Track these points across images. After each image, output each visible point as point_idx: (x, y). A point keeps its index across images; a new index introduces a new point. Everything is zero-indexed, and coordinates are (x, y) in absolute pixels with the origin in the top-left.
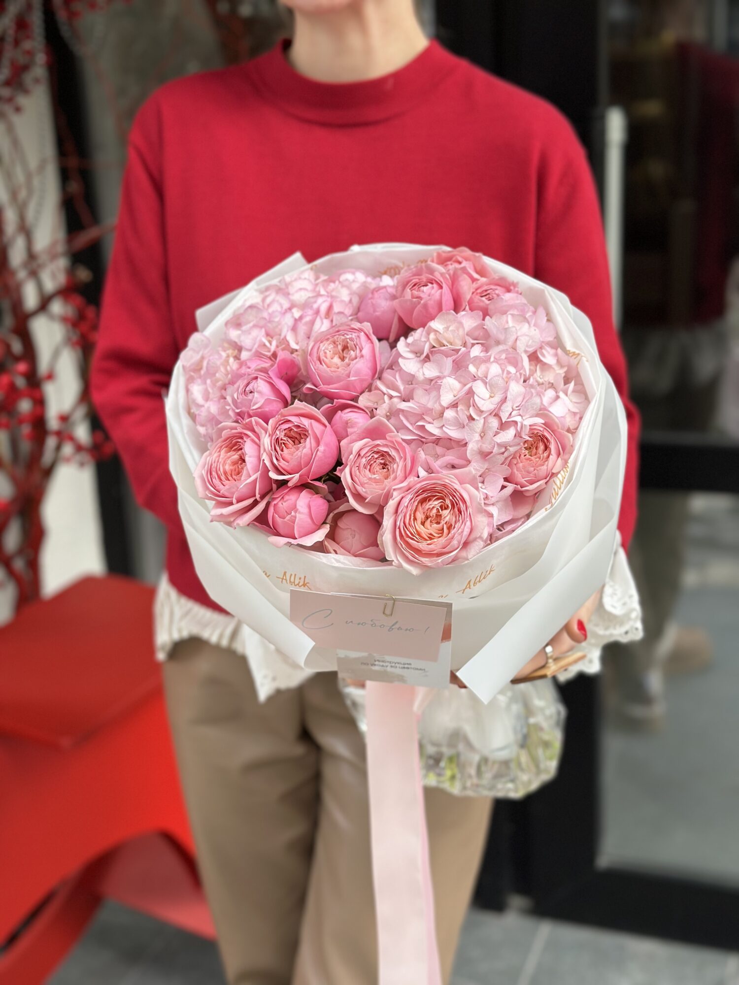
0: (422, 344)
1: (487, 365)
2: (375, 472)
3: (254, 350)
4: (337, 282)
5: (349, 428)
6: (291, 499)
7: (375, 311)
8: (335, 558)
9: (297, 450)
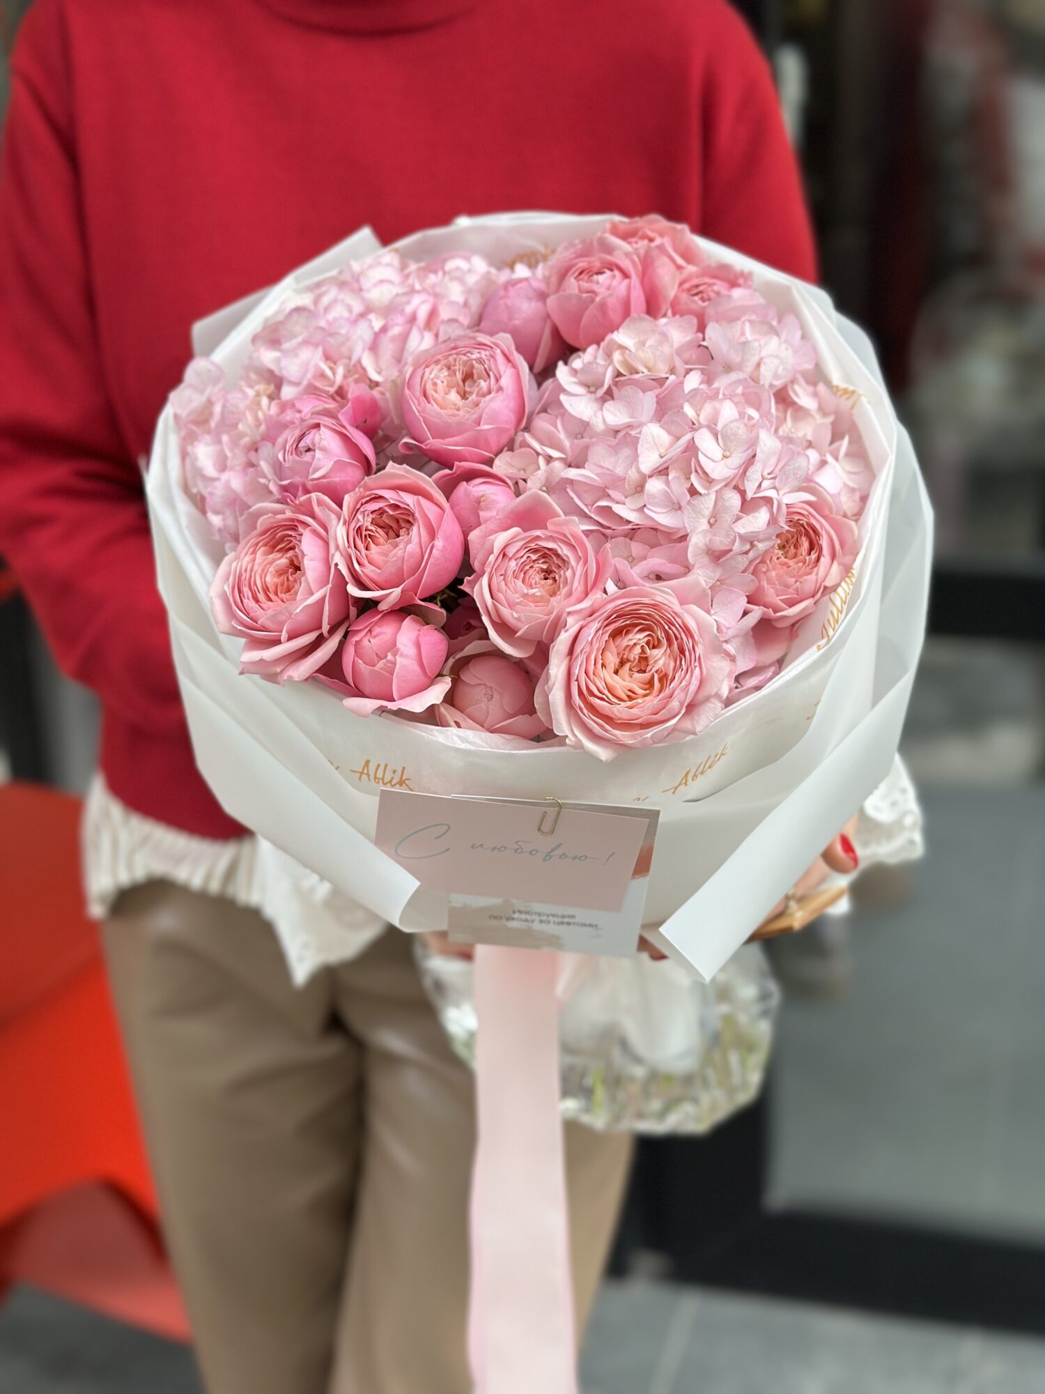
0: (601, 370)
1: (716, 404)
2: (534, 585)
3: (305, 383)
4: (440, 274)
5: (483, 510)
6: (385, 633)
7: (511, 318)
8: (460, 734)
9: (395, 548)
